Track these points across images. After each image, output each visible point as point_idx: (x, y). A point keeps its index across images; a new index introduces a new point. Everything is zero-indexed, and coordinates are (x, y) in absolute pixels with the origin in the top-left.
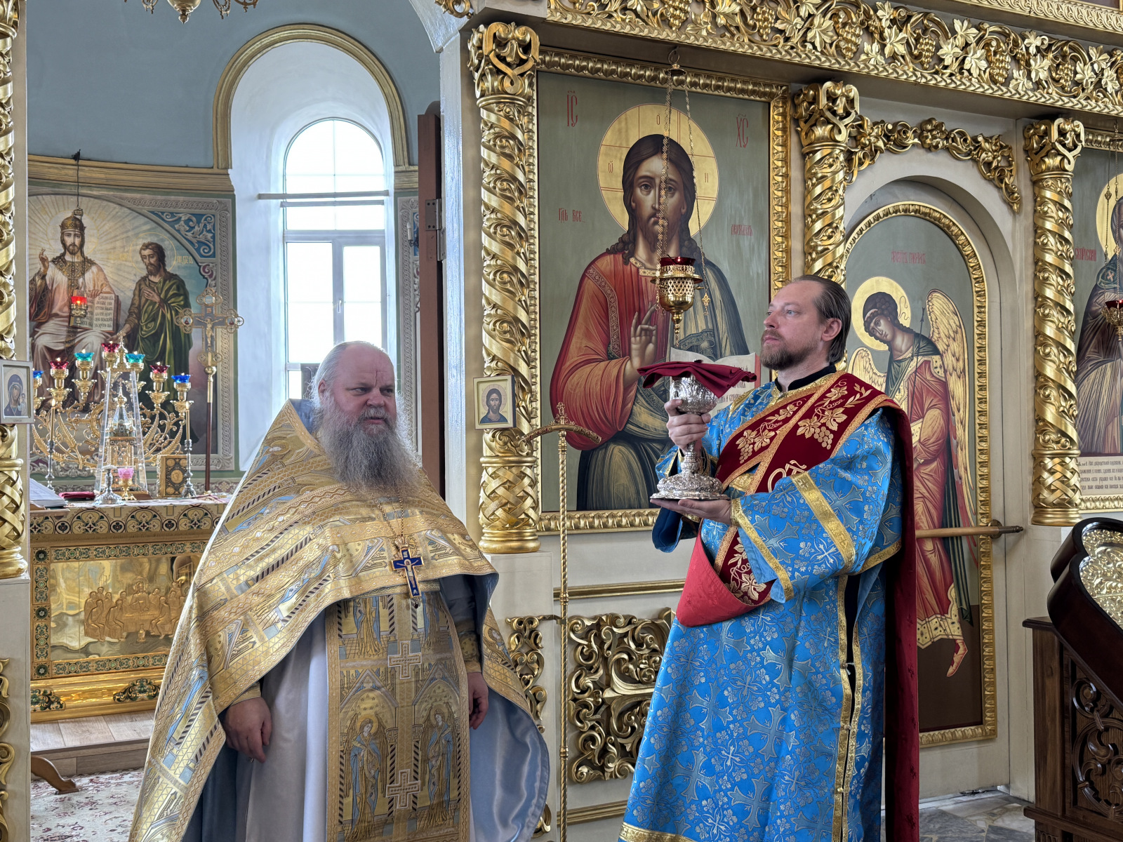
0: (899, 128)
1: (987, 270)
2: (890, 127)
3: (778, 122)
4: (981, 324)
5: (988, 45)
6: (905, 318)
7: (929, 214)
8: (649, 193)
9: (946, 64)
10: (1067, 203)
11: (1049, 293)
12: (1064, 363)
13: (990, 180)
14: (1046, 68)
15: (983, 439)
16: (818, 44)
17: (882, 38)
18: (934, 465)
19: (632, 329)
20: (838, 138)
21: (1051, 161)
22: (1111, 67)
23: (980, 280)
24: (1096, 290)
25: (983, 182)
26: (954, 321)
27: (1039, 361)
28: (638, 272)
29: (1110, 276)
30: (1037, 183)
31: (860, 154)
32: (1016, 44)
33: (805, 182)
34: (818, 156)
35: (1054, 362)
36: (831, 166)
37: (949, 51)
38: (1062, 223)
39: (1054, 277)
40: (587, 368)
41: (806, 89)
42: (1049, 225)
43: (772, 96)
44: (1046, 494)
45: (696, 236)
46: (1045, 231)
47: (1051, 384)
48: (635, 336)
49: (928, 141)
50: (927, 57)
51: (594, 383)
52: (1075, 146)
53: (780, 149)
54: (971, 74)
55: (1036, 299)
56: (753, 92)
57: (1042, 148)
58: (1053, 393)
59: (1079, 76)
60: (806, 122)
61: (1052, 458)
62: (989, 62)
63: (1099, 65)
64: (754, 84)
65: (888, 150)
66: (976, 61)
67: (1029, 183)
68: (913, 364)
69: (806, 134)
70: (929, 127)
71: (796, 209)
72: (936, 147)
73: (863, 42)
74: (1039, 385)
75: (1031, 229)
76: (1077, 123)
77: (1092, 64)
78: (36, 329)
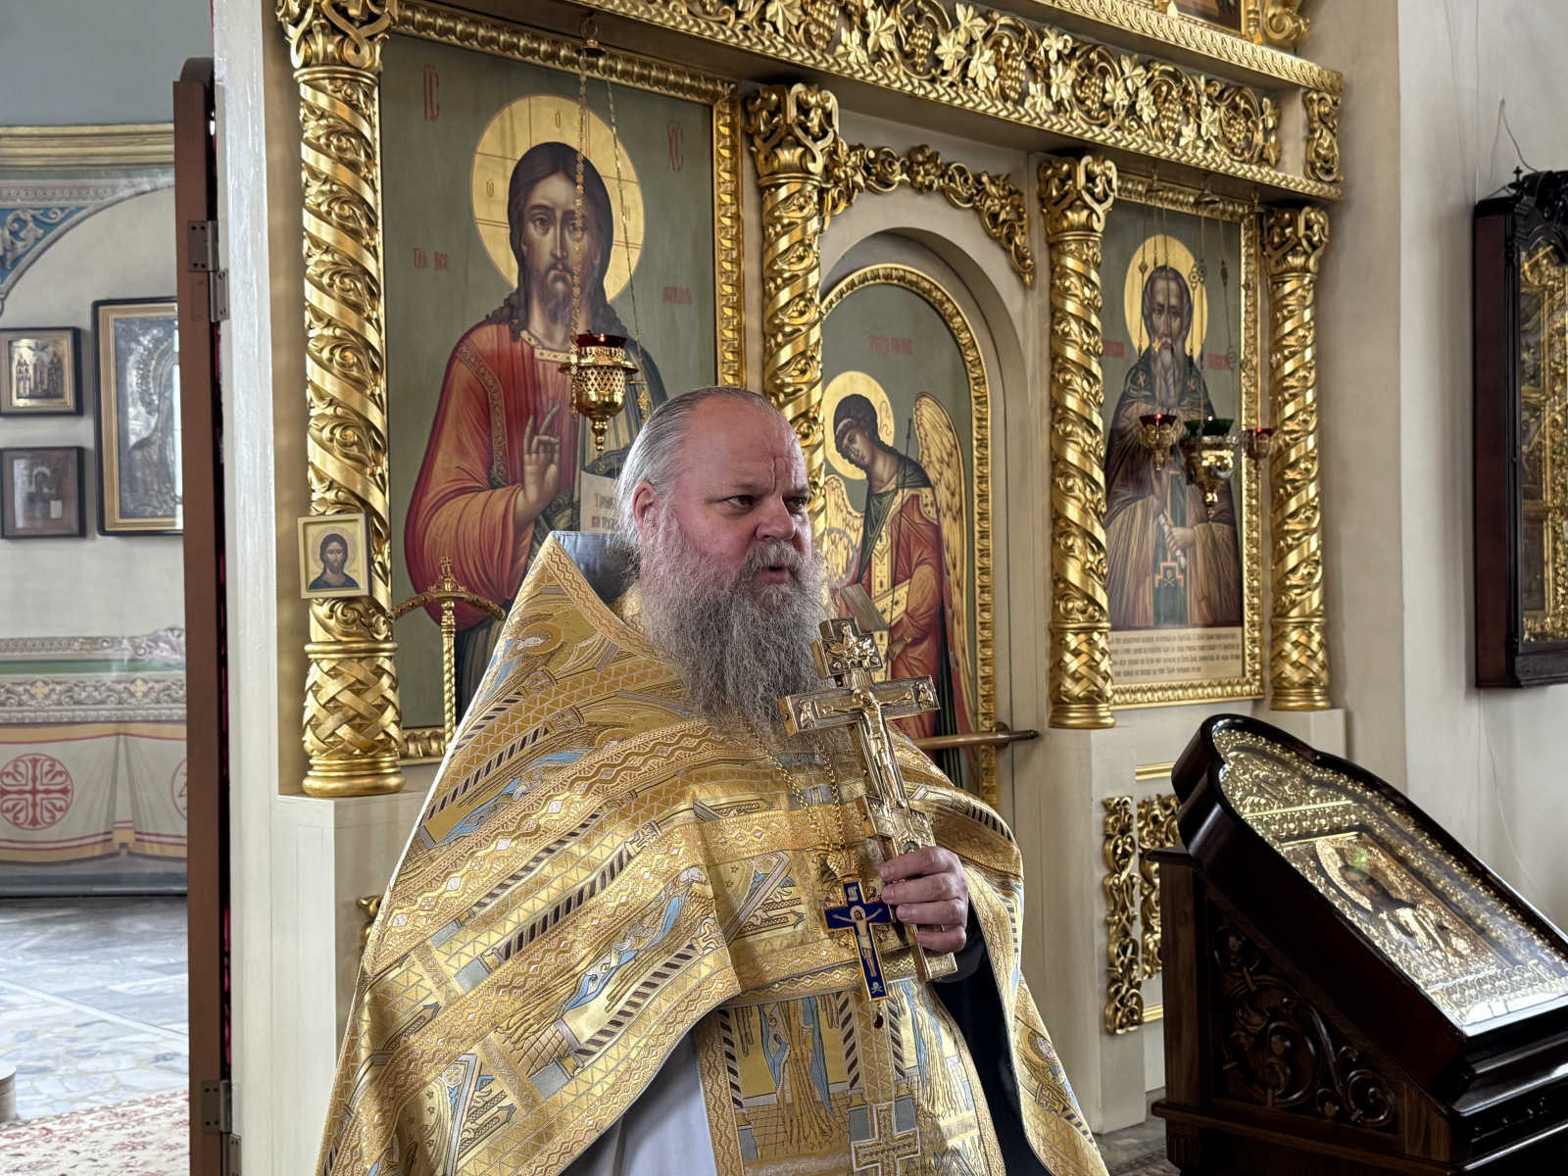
0: (882, 157)
1: (988, 369)
2: (872, 154)
3: (724, 136)
4: (982, 443)
5: (997, 44)
6: (887, 434)
7: (915, 284)
8: (546, 232)
9: (946, 67)
10: (1094, 276)
11: (1072, 402)
12: (1091, 502)
13: (995, 239)
14: (1069, 83)
15: (985, 607)
16: (780, 25)
17: (864, 24)
18: (924, 645)
19: (526, 441)
20: (811, 166)
21: (1076, 216)
22: (1147, 84)
23: (980, 381)
24: (1124, 400)
25: (987, 241)
26: (948, 438)
27: (1058, 497)
28: (532, 353)
29: (1141, 380)
30: (1055, 246)
31: (835, 192)
32: (1033, 47)
33: (763, 229)
34: (783, 193)
35: (1079, 500)
36: (801, 208)
37: (949, 49)
38: (1088, 305)
39: (1079, 380)
40: (461, 501)
41: (764, 91)
42: (1071, 306)
43: (715, 96)
44: (1069, 684)
45: (614, 301)
46: (1066, 316)
47: (1074, 530)
48: (529, 453)
49: (919, 179)
50: (921, 56)
51: (470, 524)
52: (1106, 196)
53: (726, 176)
54: (976, 85)
55: (1053, 410)
56: (690, 89)
57: (1063, 197)
58: (1079, 542)
59: (1108, 96)
60: (765, 140)
61: (1076, 634)
62: (999, 69)
63: (1133, 83)
64: (692, 77)
65: (869, 188)
66: (982, 67)
67: (1044, 245)
68: (898, 500)
69: (766, 158)
70: (920, 158)
71: (751, 268)
72: (930, 187)
73: (838, 27)
74: (1058, 531)
75: (1047, 311)
76: (1109, 163)
77: (1125, 80)
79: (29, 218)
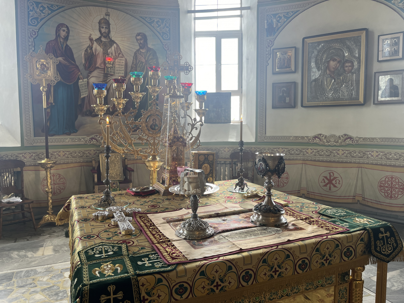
78: (89, 75)
79: (282, 16)
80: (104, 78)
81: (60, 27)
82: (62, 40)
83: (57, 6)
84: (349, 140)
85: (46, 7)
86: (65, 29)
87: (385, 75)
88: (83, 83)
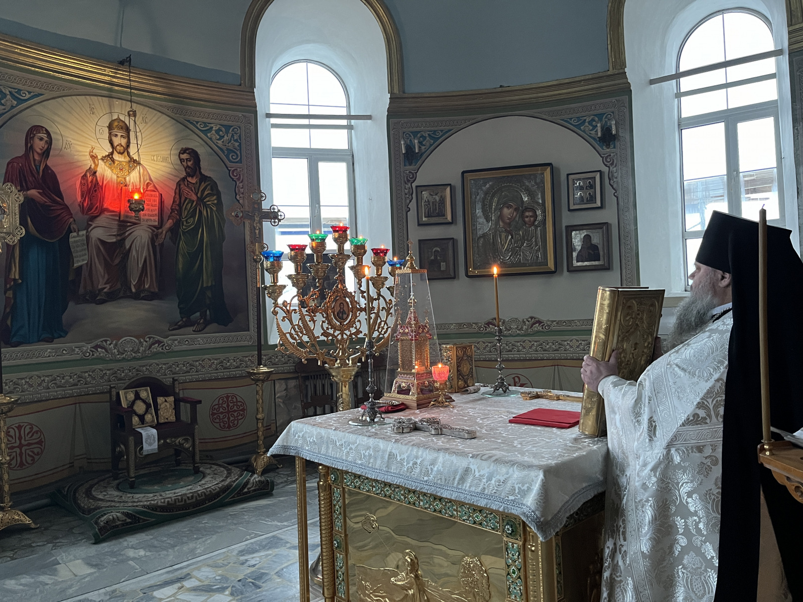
78: (90, 223)
79: (427, 135)
80: (119, 230)
81: (35, 132)
82: (37, 157)
83: (28, 92)
84: (538, 325)
85: (9, 93)
86: (44, 136)
87: (579, 230)
88: (78, 239)
